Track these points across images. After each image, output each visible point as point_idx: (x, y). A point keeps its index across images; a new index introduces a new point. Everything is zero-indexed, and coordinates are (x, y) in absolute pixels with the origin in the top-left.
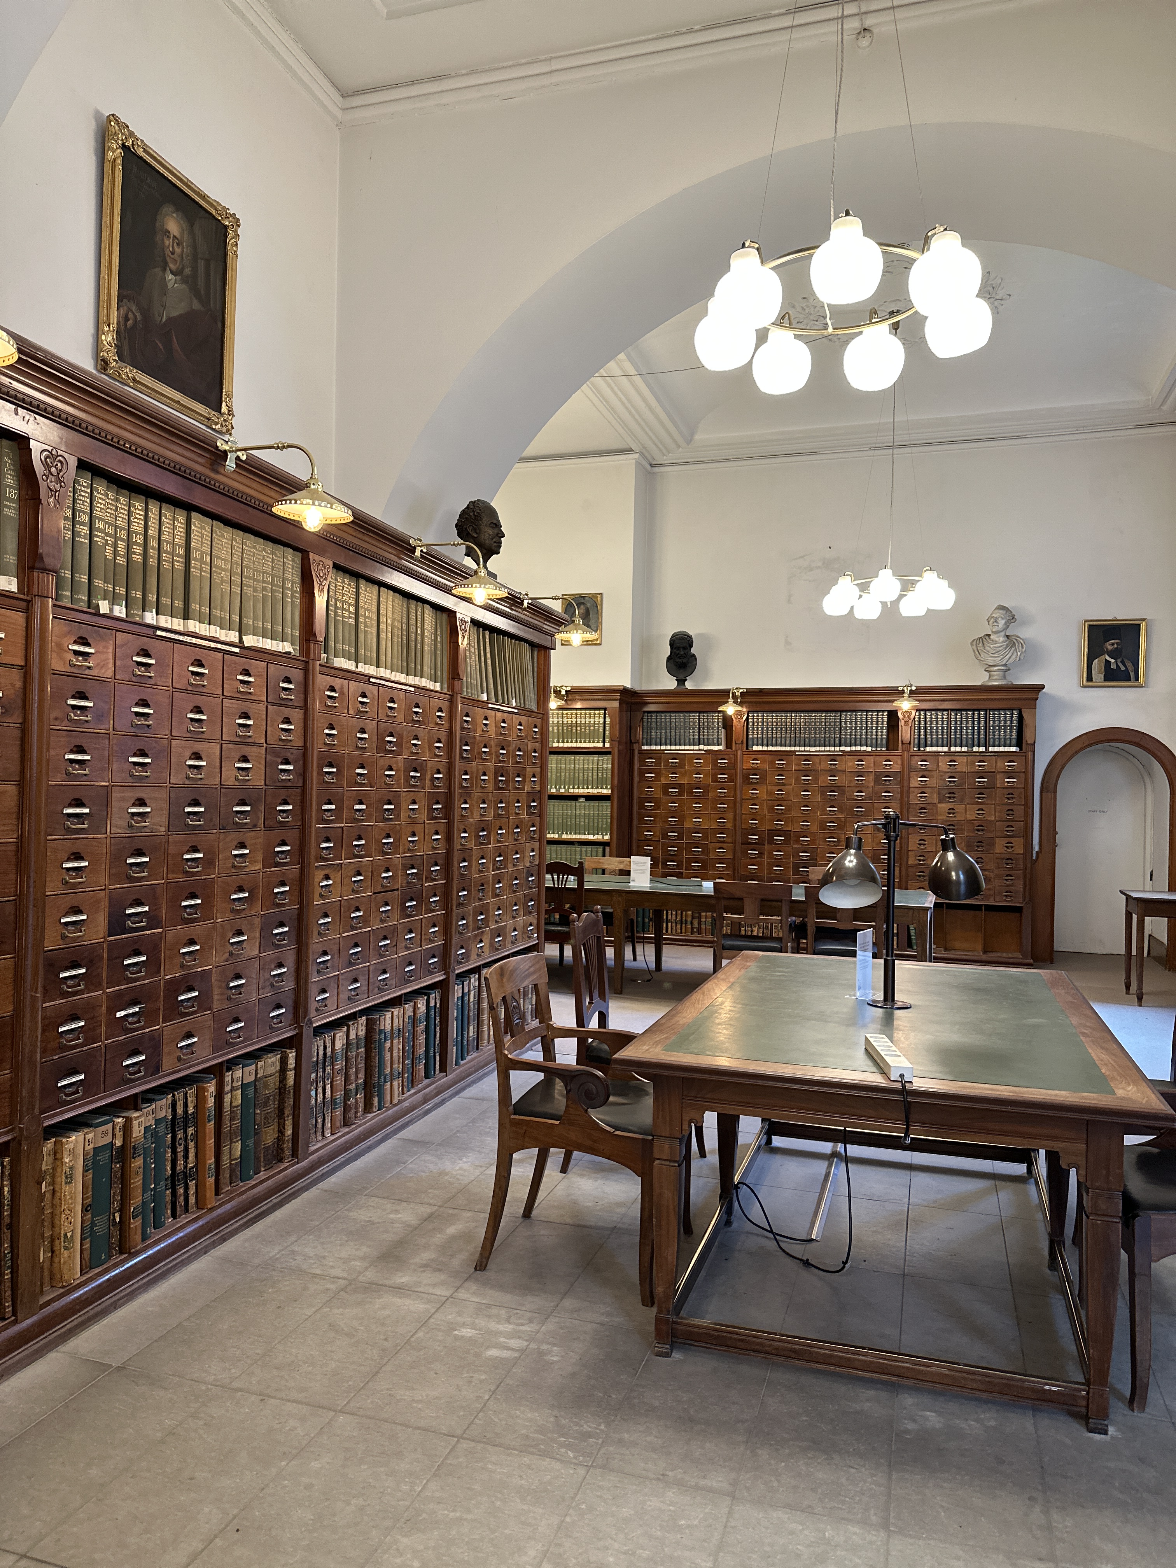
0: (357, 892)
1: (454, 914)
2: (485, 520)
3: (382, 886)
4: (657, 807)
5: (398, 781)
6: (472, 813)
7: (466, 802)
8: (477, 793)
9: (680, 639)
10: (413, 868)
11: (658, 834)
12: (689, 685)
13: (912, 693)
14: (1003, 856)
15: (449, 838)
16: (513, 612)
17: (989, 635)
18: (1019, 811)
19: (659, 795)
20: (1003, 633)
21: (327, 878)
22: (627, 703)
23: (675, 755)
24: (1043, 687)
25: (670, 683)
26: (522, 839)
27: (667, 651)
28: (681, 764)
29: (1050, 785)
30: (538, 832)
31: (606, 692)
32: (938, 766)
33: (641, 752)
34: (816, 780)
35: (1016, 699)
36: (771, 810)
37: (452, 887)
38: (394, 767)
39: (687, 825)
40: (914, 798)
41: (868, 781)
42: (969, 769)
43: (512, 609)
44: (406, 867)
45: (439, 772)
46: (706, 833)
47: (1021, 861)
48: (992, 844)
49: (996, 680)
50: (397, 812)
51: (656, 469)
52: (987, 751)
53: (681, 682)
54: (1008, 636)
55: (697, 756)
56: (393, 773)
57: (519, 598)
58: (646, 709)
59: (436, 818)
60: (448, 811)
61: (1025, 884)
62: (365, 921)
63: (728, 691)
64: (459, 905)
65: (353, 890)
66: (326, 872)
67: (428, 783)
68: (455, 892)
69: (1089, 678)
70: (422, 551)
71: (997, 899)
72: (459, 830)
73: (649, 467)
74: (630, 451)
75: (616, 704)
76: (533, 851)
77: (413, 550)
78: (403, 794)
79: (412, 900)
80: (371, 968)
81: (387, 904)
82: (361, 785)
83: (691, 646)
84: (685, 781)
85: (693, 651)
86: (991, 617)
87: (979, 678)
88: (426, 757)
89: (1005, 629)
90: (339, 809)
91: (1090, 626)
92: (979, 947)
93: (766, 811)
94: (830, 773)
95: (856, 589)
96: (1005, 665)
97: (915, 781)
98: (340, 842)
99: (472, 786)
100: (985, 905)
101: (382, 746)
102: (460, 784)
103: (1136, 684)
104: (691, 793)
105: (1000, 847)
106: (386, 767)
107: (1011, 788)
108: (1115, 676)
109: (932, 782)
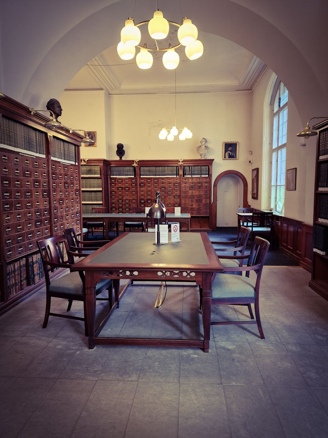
0: (19, 221)
1: (53, 226)
2: (56, 105)
3: (28, 219)
4: (116, 193)
5: (31, 186)
6: (57, 196)
7: (55, 192)
8: (58, 189)
9: (120, 145)
10: (38, 212)
11: (116, 201)
12: (123, 159)
13: (182, 161)
14: (205, 204)
15: (50, 203)
16: (67, 134)
17: (201, 146)
18: (208, 192)
19: (116, 190)
20: (204, 146)
21: (8, 216)
22: (105, 164)
23: (120, 179)
24: (214, 160)
25: (118, 158)
26: (74, 203)
27: (116, 149)
28: (122, 181)
29: (215, 185)
30: (79, 201)
31: (99, 161)
32: (189, 181)
33: (111, 178)
34: (158, 185)
35: (207, 163)
36: (147, 194)
37: (52, 218)
38: (29, 181)
39: (124, 198)
40: (183, 189)
41: (172, 185)
42: (196, 181)
43: (66, 133)
44: (36, 212)
45: (45, 183)
46: (129, 200)
47: (209, 205)
48: (202, 201)
49: (203, 158)
50: (31, 196)
51: (111, 96)
52: (201, 177)
53: (121, 158)
54: (205, 146)
55: (126, 179)
56: (29, 183)
57: (69, 130)
58: (111, 166)
59: (45, 197)
60: (49, 195)
61: (210, 210)
62: (22, 229)
63: (134, 161)
64: (55, 223)
65: (18, 220)
66: (7, 215)
67: (41, 186)
68: (53, 219)
69: (225, 157)
70: (34, 112)
71: (203, 214)
72: (53, 201)
73: (108, 95)
74: (102, 89)
75: (102, 164)
76: (78, 206)
77: (31, 112)
78: (33, 190)
79: (39, 222)
80: (26, 244)
81: (30, 224)
82: (18, 187)
83: (123, 147)
84: (123, 186)
85: (124, 149)
86: (201, 141)
87: (199, 158)
88: (40, 179)
89: (205, 144)
90: (11, 194)
91: (225, 144)
92: (199, 226)
93: (146, 194)
94: (162, 183)
95: (167, 132)
96: (205, 154)
97: (183, 185)
98: (11, 205)
99: (57, 187)
100: (201, 216)
101: (24, 175)
102: (52, 187)
103: (236, 159)
104: (125, 190)
105: (204, 201)
106: (27, 182)
107: (206, 186)
108: (231, 157)
109: (187, 185)
